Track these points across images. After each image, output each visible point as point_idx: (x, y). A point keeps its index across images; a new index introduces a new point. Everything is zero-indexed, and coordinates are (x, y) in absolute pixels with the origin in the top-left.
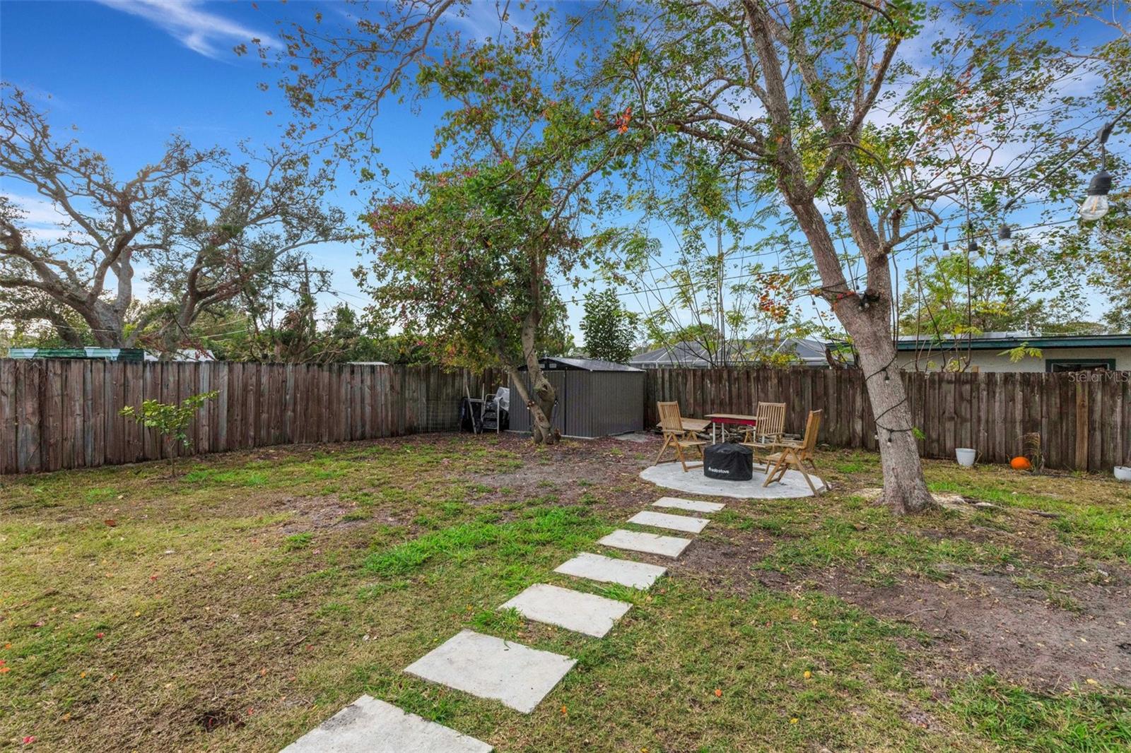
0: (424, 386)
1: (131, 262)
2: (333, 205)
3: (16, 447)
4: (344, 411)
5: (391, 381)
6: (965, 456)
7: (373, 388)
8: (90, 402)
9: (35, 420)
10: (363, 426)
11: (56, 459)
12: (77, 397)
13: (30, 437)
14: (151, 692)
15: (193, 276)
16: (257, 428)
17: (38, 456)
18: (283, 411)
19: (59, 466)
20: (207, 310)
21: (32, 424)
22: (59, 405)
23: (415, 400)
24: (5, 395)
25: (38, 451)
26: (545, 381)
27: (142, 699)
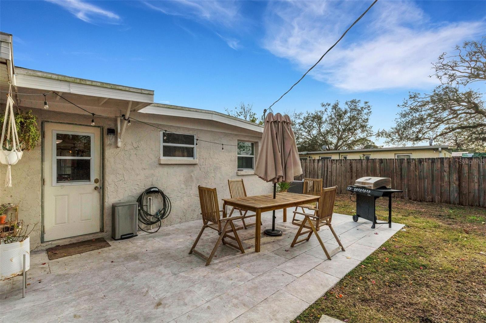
3: (450, 193)
8: (482, 177)
9: (457, 183)
11: (466, 201)
12: (475, 174)
13: (455, 190)
14: (417, 296)
17: (458, 198)
19: (467, 204)
21: (456, 184)
22: (467, 177)
24: (445, 172)
25: (458, 196)
27: (412, 296)
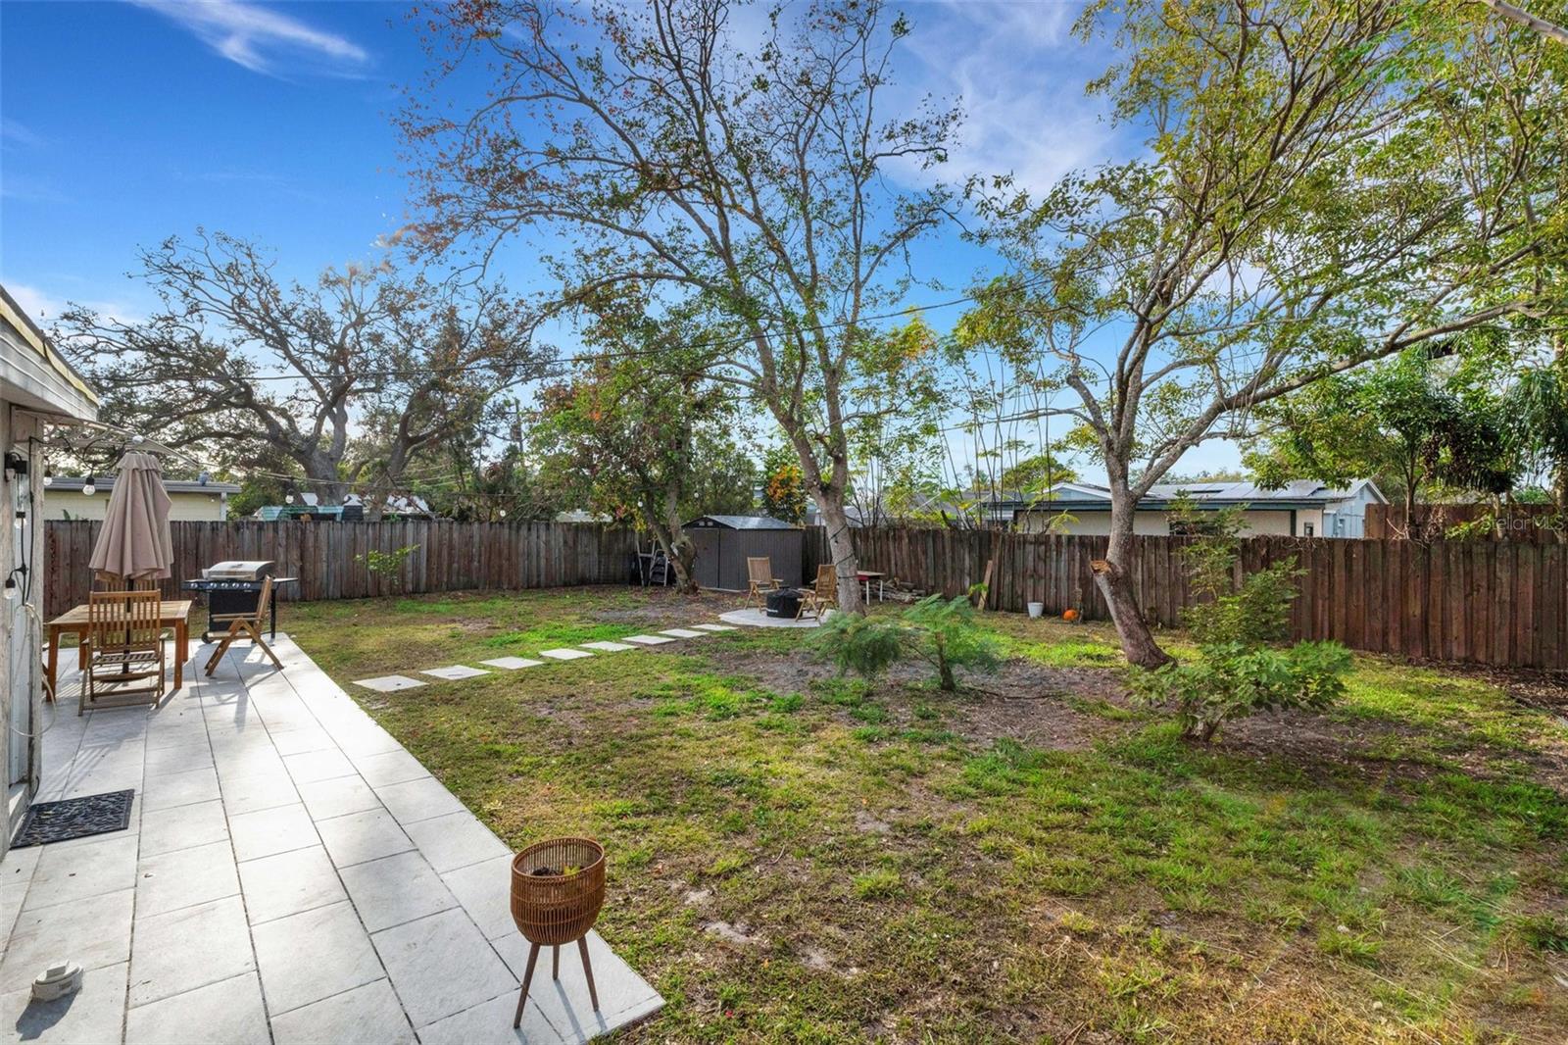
0: (596, 541)
1: (346, 408)
2: (543, 343)
4: (522, 564)
5: (565, 536)
6: (1034, 609)
7: (547, 543)
8: (332, 552)
10: (539, 576)
11: (311, 592)
15: (405, 421)
16: (449, 574)
18: (471, 561)
19: (313, 598)
20: (418, 455)
23: (587, 554)
26: (686, 539)
